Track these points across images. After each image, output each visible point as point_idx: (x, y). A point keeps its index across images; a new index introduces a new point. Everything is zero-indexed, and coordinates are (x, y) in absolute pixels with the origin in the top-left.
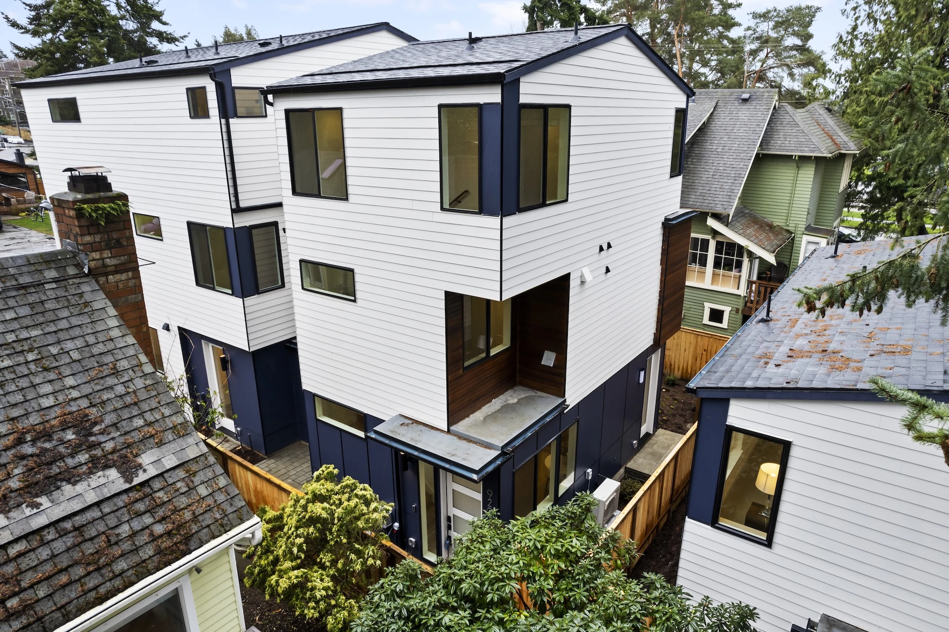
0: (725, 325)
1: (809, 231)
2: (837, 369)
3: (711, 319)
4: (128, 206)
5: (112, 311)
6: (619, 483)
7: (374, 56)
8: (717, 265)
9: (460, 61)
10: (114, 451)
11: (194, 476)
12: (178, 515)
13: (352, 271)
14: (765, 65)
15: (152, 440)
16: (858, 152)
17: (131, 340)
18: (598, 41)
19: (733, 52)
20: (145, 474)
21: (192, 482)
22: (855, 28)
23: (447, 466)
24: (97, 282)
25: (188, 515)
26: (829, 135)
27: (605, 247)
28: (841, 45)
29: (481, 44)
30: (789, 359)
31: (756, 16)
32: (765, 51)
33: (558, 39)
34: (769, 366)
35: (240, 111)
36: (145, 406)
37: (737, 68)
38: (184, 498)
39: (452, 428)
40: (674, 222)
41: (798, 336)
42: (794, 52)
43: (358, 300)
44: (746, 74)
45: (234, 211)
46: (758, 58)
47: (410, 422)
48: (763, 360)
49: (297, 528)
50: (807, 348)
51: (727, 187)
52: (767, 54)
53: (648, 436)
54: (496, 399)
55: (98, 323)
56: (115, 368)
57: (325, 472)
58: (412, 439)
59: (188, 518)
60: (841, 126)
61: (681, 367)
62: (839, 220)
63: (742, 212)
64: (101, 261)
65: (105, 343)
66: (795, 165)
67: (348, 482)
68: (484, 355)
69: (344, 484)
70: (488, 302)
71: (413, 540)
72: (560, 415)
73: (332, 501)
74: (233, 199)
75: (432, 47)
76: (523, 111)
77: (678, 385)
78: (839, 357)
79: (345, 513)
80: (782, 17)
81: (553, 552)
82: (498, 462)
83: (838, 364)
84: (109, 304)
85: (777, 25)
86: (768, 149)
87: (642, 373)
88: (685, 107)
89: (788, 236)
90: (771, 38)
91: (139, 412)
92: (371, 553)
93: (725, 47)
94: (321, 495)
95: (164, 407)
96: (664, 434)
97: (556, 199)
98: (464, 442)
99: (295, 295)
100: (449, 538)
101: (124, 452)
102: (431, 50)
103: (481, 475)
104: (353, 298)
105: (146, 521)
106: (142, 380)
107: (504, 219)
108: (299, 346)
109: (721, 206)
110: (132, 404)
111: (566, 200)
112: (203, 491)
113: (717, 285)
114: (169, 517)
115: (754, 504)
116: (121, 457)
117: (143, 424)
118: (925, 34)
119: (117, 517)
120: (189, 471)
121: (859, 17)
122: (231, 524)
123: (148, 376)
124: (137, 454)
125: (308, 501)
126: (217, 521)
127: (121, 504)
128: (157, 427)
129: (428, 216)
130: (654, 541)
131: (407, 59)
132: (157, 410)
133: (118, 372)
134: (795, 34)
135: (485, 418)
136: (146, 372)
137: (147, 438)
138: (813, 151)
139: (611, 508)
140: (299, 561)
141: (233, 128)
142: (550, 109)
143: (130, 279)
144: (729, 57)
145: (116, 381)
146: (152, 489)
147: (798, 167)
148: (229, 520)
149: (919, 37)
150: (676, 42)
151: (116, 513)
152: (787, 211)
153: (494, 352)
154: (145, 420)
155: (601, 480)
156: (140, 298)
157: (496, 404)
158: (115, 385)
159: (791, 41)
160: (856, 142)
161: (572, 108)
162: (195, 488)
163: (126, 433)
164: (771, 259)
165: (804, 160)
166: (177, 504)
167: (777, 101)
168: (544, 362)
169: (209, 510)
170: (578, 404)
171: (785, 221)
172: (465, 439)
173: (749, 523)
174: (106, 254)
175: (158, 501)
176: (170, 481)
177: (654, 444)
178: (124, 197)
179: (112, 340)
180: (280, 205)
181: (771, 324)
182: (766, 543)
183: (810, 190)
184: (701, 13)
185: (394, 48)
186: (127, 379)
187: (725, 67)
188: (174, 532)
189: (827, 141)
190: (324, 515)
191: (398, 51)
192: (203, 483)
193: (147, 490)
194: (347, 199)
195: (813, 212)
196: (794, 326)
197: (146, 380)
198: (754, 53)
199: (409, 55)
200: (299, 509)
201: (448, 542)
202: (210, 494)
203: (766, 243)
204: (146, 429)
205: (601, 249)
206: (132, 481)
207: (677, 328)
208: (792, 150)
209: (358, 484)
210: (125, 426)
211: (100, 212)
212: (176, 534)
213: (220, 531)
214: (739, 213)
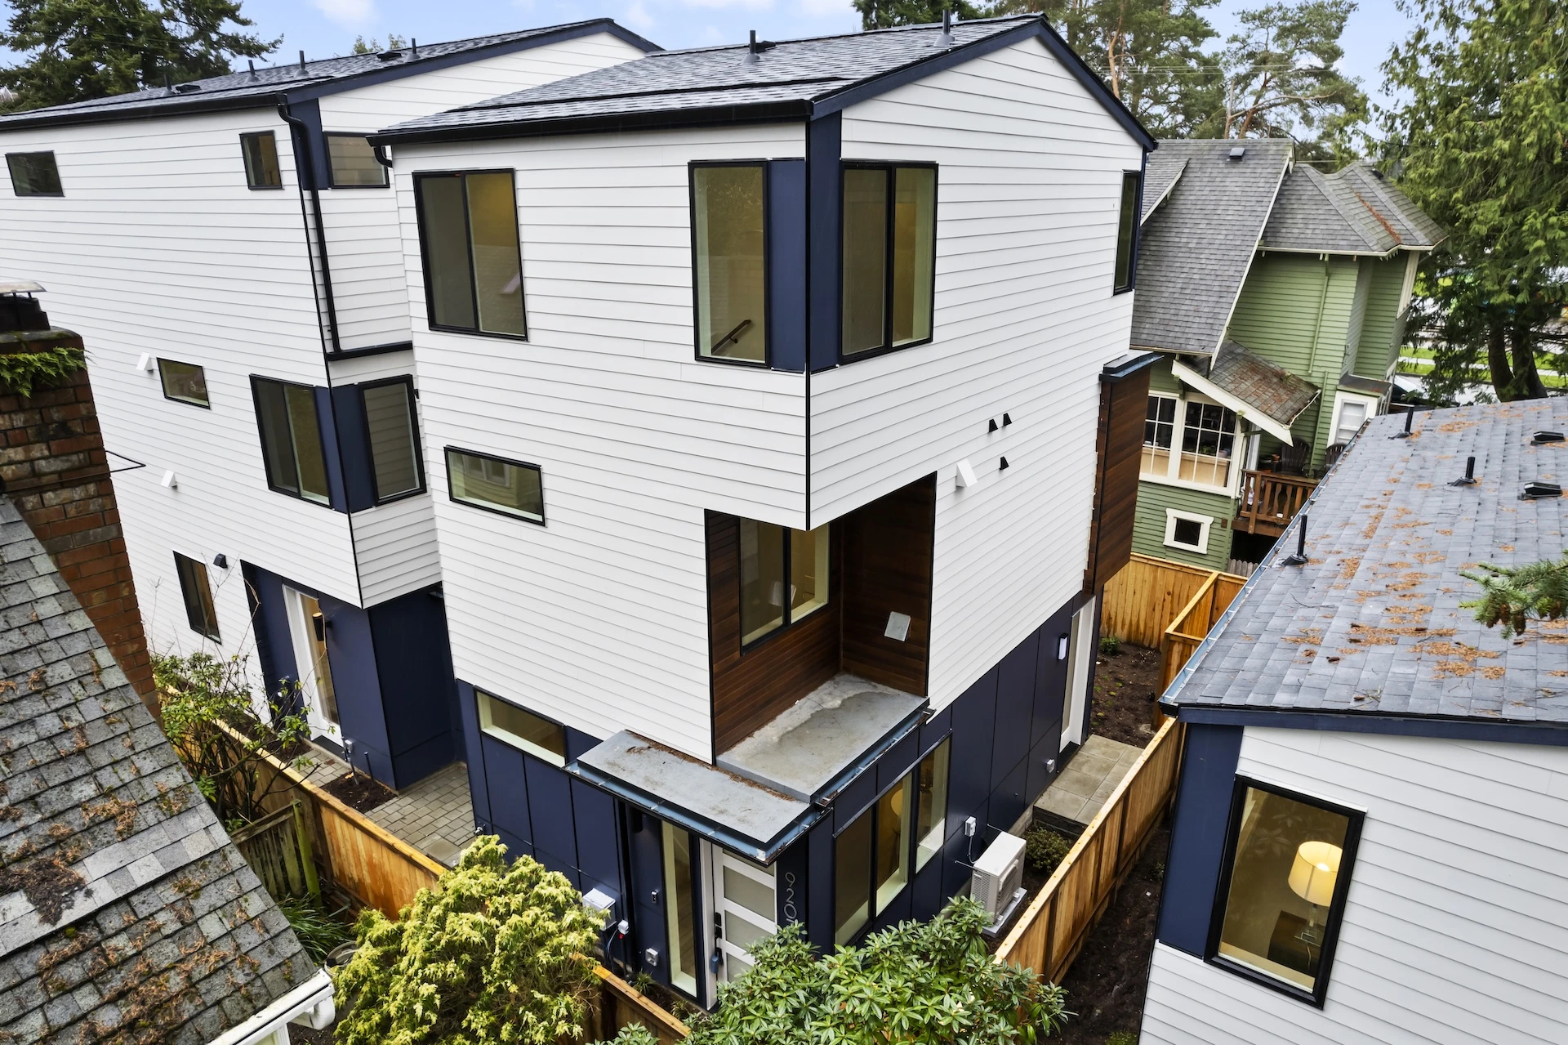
0: (1202, 547)
1: (1346, 385)
2: (1453, 671)
3: (1178, 538)
4: (82, 358)
5: (45, 564)
6: (1024, 842)
7: (582, 76)
8: (1189, 443)
9: (733, 81)
10: (23, 856)
11: (197, 897)
12: (154, 983)
13: (537, 468)
14: (1261, 101)
15: (110, 826)
16: (1431, 248)
17: (81, 621)
18: (987, 44)
19: (1208, 79)
20: (90, 900)
21: (192, 910)
22: (1421, 35)
23: (711, 833)
24: (19, 506)
25: (175, 982)
26: (1379, 219)
27: (999, 422)
28: (1395, 63)
29: (774, 52)
30: (1353, 645)
31: (1247, 17)
32: (1262, 77)
33: (913, 42)
34: (1316, 660)
35: (339, 177)
36: (101, 757)
37: (1212, 107)
38: (172, 946)
39: (720, 758)
40: (1121, 375)
41: (1363, 596)
42: (1312, 80)
43: (548, 523)
44: (1229, 117)
45: (329, 358)
46: (1250, 89)
47: (645, 745)
48: (1303, 648)
49: (425, 962)
50: (1384, 623)
51: (1206, 310)
52: (1266, 82)
53: (1073, 748)
54: (803, 700)
55: (13, 588)
56: (41, 680)
57: (482, 851)
58: (647, 779)
59: (175, 989)
60: (1401, 203)
61: (1127, 622)
62: (1395, 364)
63: (1232, 352)
64: (27, 466)
65: (25, 629)
66: (1322, 270)
67: (525, 870)
68: (779, 621)
69: (516, 874)
70: (787, 531)
71: (654, 952)
72: (921, 728)
73: (491, 909)
74: (327, 335)
75: (686, 60)
76: (848, 172)
77: (1122, 653)
78: (1453, 644)
79: (514, 936)
80: (1290, 19)
81: (906, 1026)
82: (805, 825)
83: (1453, 661)
84: (40, 548)
85: (1283, 33)
86: (1278, 244)
87: (1064, 642)
88: (1139, 169)
89: (1311, 393)
90: (1271, 55)
91: (88, 769)
92: (563, 1011)
93: (1191, 71)
94: (471, 897)
95: (143, 755)
96: (1099, 746)
97: (911, 336)
98: (743, 785)
99: (438, 510)
100: (718, 952)
101: (47, 855)
102: (682, 64)
103: (773, 850)
104: (539, 518)
105: (82, 1003)
106: (100, 702)
107: (813, 378)
108: (448, 601)
109: (1197, 343)
110: (72, 754)
111: (930, 340)
112: (212, 927)
113: (1189, 478)
114: (135, 989)
115: (1284, 916)
116: (38, 867)
117: (93, 794)
118: (1546, 42)
119: (18, 999)
120: (187, 886)
121: (1432, 14)
122: (269, 993)
123: (112, 693)
124: (75, 858)
125: (447, 909)
126: (238, 989)
127: (29, 970)
128: (124, 799)
129: (673, 371)
130: (1086, 946)
131: (638, 81)
132: (126, 763)
133: (48, 688)
134: (1313, 49)
135: (781, 739)
136: (108, 686)
137: (101, 823)
138: (1356, 247)
139: (1010, 885)
140: (426, 1029)
141: (324, 207)
142: (899, 171)
143: (92, 497)
144: (1199, 88)
145: (42, 707)
146: (101, 932)
147: (1329, 275)
148: (264, 985)
149: (1536, 48)
150: (1111, 62)
151: (17, 991)
152: (1308, 351)
153: (797, 615)
154: (100, 786)
155: (993, 836)
156: (115, 534)
157: (802, 709)
158: (40, 715)
159: (1307, 60)
160: (1426, 231)
161: (940, 169)
162: (196, 922)
163: (55, 816)
164: (1284, 434)
165: (1338, 261)
166: (154, 960)
167: (1290, 159)
168: (889, 633)
169: (222, 968)
170: (951, 704)
171: (1305, 368)
172: (744, 780)
173: (1276, 954)
174: (39, 450)
175: (113, 957)
176: (143, 911)
177: (1083, 763)
178: (73, 341)
179: (40, 622)
180: (407, 347)
181: (1307, 568)
182: (1313, 999)
183: (1349, 313)
184: (1153, 13)
185: (619, 63)
186: (68, 702)
187: (1194, 105)
188: (142, 1022)
189: (1378, 230)
190: (476, 937)
191: (626, 67)
192: (213, 910)
193: (92, 934)
194: (525, 338)
195: (1352, 351)
196: (1352, 575)
197: (107, 701)
198: (1243, 81)
199: (642, 73)
200: (430, 925)
201: (716, 960)
202: (229, 933)
203: (1274, 407)
204: (99, 804)
205: (993, 426)
206: (57, 918)
207: (1125, 558)
208: (1317, 246)
209: (543, 873)
210: (55, 800)
211: (20, 370)
212: (145, 1027)
213: (244, 1011)
214: (1227, 353)
